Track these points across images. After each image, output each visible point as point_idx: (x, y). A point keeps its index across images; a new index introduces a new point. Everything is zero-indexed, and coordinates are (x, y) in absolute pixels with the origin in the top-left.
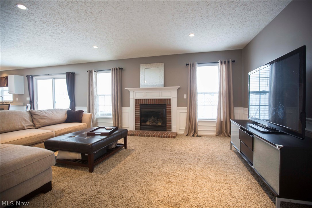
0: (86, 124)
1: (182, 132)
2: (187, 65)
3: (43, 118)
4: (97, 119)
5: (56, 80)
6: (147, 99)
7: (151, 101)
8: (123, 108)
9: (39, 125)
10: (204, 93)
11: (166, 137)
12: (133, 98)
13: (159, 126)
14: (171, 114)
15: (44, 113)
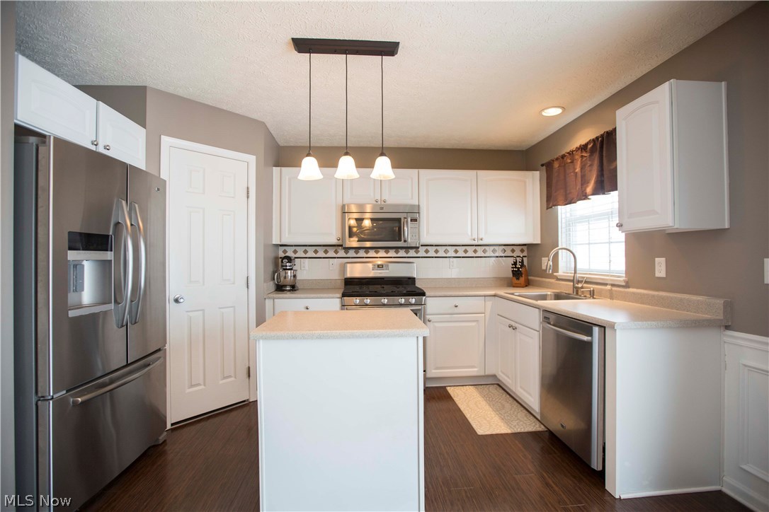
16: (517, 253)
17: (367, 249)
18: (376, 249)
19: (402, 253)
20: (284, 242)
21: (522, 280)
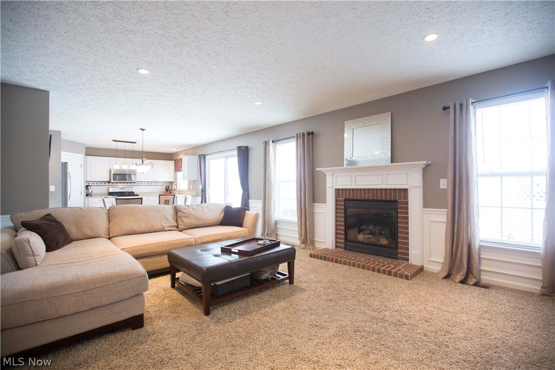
0: (246, 229)
1: (436, 268)
2: (445, 108)
3: (188, 216)
4: (276, 221)
5: (228, 159)
6: (357, 189)
7: (365, 193)
8: (316, 204)
9: (183, 227)
10: (501, 175)
11: (390, 274)
12: (332, 187)
13: (382, 246)
14: (407, 223)
15: (192, 210)
16: (168, 184)
17: (117, 183)
18: (120, 183)
19: (129, 184)
20: (88, 180)
21: (168, 192)
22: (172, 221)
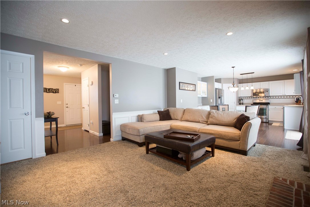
9: (210, 123)
17: (258, 97)
20: (241, 96)
22: (205, 118)
